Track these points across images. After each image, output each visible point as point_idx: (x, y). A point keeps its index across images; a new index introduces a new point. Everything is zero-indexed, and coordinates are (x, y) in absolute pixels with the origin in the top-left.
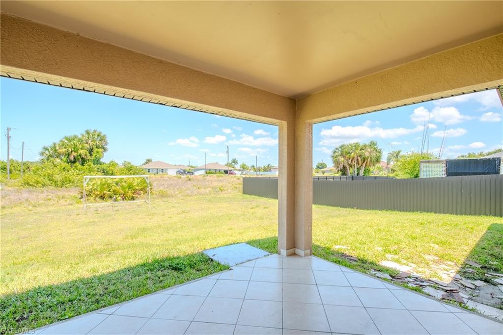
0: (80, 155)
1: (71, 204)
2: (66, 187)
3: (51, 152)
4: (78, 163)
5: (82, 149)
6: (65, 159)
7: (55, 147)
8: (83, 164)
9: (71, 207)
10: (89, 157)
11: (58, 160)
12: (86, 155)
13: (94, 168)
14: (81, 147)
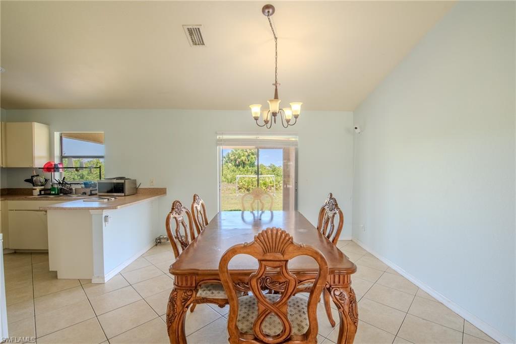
0: (242, 161)
1: (231, 193)
2: (233, 183)
3: (227, 159)
4: (241, 166)
5: (243, 156)
6: (233, 164)
7: (229, 155)
8: (244, 167)
9: (231, 195)
10: (247, 162)
11: (230, 164)
12: (246, 160)
13: (249, 170)
14: (243, 154)
